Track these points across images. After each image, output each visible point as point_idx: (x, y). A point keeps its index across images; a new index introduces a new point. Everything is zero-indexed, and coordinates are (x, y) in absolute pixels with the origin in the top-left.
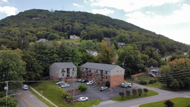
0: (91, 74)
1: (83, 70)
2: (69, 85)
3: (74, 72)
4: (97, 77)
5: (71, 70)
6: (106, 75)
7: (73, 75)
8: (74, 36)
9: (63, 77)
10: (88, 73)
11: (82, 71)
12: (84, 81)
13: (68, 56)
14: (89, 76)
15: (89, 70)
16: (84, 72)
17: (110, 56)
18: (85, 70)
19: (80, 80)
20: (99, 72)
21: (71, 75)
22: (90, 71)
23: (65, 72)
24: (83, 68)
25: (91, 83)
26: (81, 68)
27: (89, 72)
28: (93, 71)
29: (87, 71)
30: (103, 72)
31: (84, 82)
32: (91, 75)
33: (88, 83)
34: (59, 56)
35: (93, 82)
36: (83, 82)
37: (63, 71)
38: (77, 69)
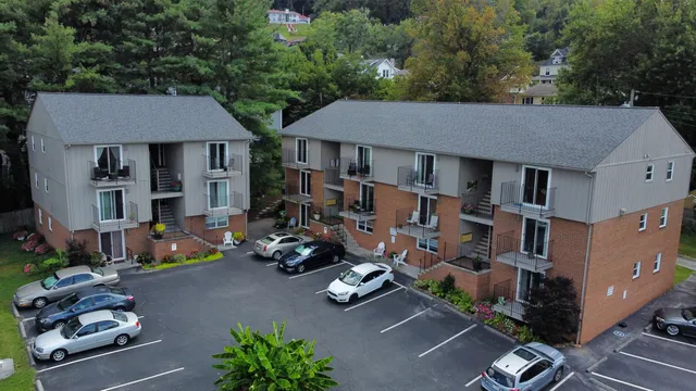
0: (369, 193)
1: (303, 157)
2: (130, 323)
3: (219, 172)
4: (423, 220)
5: (193, 164)
6: (532, 210)
7: (214, 203)
8: (287, 11)
9: (108, 224)
10: (341, 183)
11: (298, 164)
12: (306, 252)
13: (186, 48)
14: (351, 208)
15: (349, 155)
16: (308, 177)
17: (493, 69)
18: (316, 159)
19: (273, 245)
20: (450, 180)
21: (193, 202)
22: (365, 170)
23: (125, 173)
24: (302, 144)
25: (377, 283)
26: (285, 144)
27: (351, 172)
28: (385, 170)
29: (336, 172)
30: (499, 177)
31: (309, 264)
32: (368, 206)
33: (341, 288)
34: (109, 48)
35: (388, 276)
36: (296, 272)
37: (108, 168)
38: (254, 147)
